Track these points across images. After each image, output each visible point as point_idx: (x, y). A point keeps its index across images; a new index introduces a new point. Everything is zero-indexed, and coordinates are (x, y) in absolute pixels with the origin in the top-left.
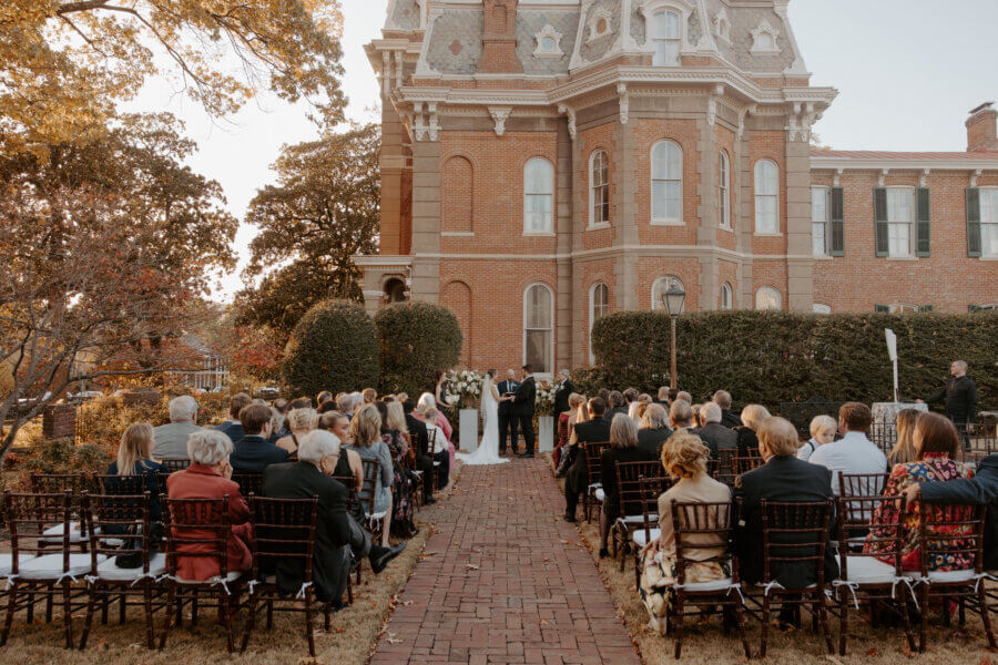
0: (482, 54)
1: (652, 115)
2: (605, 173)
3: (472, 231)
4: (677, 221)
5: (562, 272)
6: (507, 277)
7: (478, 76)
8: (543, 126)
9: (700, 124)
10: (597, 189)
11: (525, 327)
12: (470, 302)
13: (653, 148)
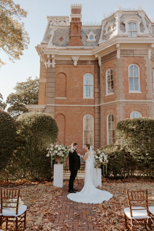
0: (70, 41)
1: (128, 55)
2: (112, 76)
3: (66, 97)
4: (139, 92)
5: (97, 111)
6: (78, 112)
7: (68, 47)
8: (90, 63)
9: (145, 59)
10: (109, 82)
11: (84, 130)
12: (65, 121)
13: (129, 67)
